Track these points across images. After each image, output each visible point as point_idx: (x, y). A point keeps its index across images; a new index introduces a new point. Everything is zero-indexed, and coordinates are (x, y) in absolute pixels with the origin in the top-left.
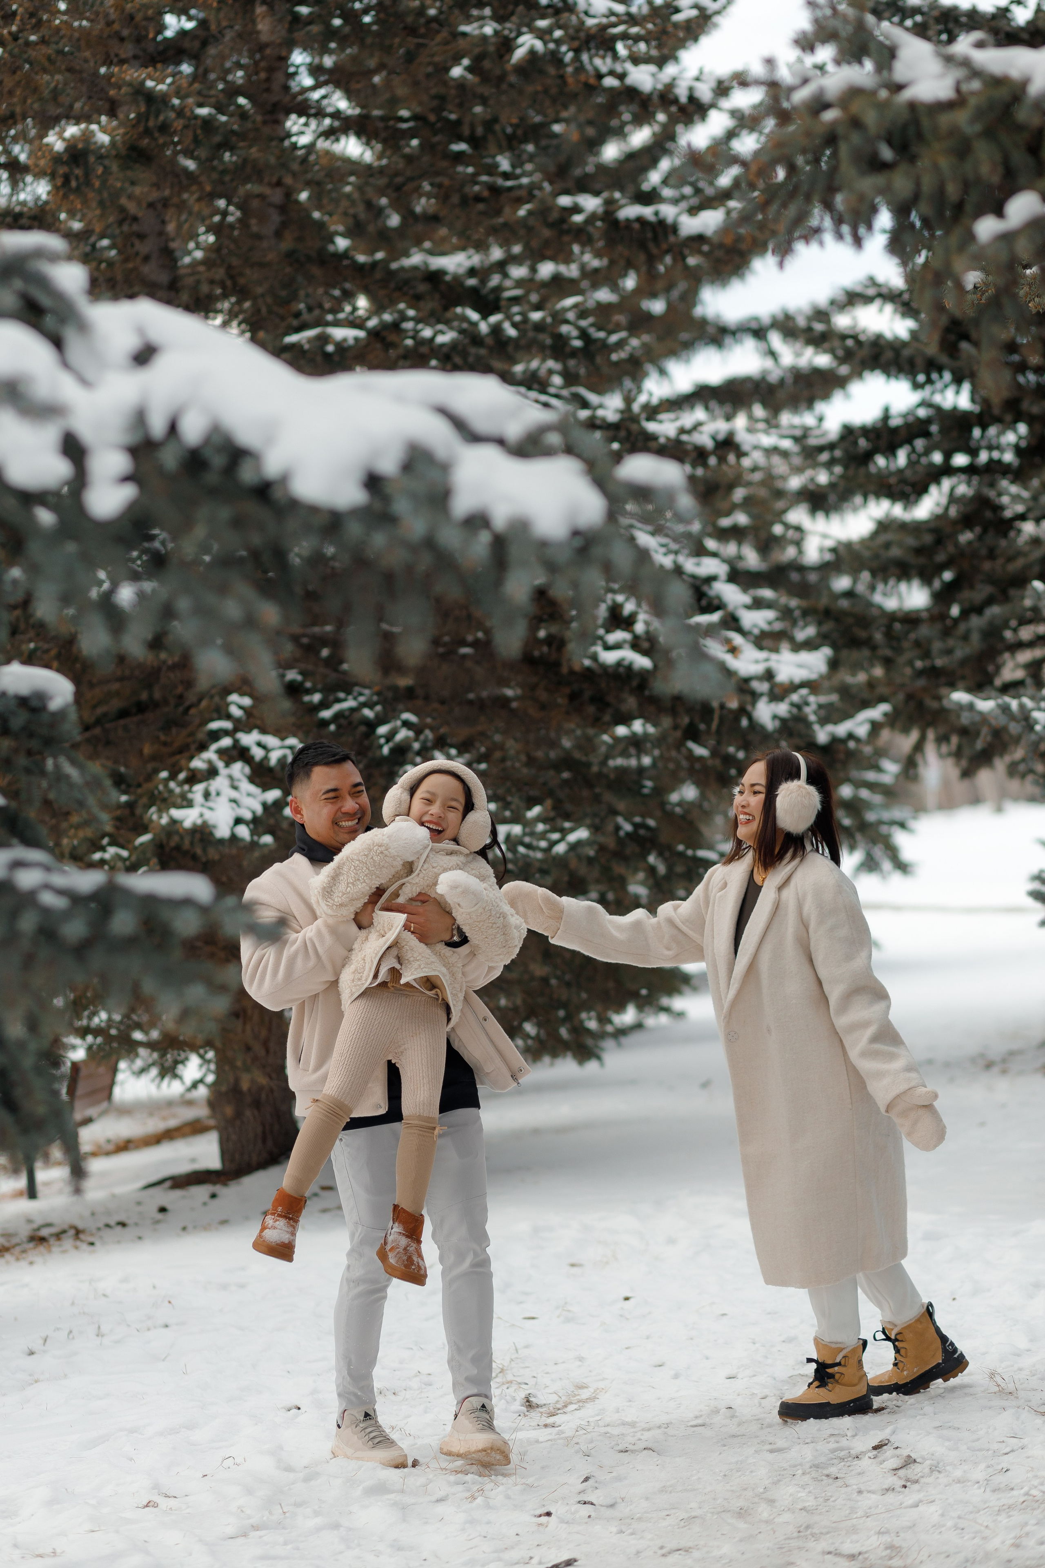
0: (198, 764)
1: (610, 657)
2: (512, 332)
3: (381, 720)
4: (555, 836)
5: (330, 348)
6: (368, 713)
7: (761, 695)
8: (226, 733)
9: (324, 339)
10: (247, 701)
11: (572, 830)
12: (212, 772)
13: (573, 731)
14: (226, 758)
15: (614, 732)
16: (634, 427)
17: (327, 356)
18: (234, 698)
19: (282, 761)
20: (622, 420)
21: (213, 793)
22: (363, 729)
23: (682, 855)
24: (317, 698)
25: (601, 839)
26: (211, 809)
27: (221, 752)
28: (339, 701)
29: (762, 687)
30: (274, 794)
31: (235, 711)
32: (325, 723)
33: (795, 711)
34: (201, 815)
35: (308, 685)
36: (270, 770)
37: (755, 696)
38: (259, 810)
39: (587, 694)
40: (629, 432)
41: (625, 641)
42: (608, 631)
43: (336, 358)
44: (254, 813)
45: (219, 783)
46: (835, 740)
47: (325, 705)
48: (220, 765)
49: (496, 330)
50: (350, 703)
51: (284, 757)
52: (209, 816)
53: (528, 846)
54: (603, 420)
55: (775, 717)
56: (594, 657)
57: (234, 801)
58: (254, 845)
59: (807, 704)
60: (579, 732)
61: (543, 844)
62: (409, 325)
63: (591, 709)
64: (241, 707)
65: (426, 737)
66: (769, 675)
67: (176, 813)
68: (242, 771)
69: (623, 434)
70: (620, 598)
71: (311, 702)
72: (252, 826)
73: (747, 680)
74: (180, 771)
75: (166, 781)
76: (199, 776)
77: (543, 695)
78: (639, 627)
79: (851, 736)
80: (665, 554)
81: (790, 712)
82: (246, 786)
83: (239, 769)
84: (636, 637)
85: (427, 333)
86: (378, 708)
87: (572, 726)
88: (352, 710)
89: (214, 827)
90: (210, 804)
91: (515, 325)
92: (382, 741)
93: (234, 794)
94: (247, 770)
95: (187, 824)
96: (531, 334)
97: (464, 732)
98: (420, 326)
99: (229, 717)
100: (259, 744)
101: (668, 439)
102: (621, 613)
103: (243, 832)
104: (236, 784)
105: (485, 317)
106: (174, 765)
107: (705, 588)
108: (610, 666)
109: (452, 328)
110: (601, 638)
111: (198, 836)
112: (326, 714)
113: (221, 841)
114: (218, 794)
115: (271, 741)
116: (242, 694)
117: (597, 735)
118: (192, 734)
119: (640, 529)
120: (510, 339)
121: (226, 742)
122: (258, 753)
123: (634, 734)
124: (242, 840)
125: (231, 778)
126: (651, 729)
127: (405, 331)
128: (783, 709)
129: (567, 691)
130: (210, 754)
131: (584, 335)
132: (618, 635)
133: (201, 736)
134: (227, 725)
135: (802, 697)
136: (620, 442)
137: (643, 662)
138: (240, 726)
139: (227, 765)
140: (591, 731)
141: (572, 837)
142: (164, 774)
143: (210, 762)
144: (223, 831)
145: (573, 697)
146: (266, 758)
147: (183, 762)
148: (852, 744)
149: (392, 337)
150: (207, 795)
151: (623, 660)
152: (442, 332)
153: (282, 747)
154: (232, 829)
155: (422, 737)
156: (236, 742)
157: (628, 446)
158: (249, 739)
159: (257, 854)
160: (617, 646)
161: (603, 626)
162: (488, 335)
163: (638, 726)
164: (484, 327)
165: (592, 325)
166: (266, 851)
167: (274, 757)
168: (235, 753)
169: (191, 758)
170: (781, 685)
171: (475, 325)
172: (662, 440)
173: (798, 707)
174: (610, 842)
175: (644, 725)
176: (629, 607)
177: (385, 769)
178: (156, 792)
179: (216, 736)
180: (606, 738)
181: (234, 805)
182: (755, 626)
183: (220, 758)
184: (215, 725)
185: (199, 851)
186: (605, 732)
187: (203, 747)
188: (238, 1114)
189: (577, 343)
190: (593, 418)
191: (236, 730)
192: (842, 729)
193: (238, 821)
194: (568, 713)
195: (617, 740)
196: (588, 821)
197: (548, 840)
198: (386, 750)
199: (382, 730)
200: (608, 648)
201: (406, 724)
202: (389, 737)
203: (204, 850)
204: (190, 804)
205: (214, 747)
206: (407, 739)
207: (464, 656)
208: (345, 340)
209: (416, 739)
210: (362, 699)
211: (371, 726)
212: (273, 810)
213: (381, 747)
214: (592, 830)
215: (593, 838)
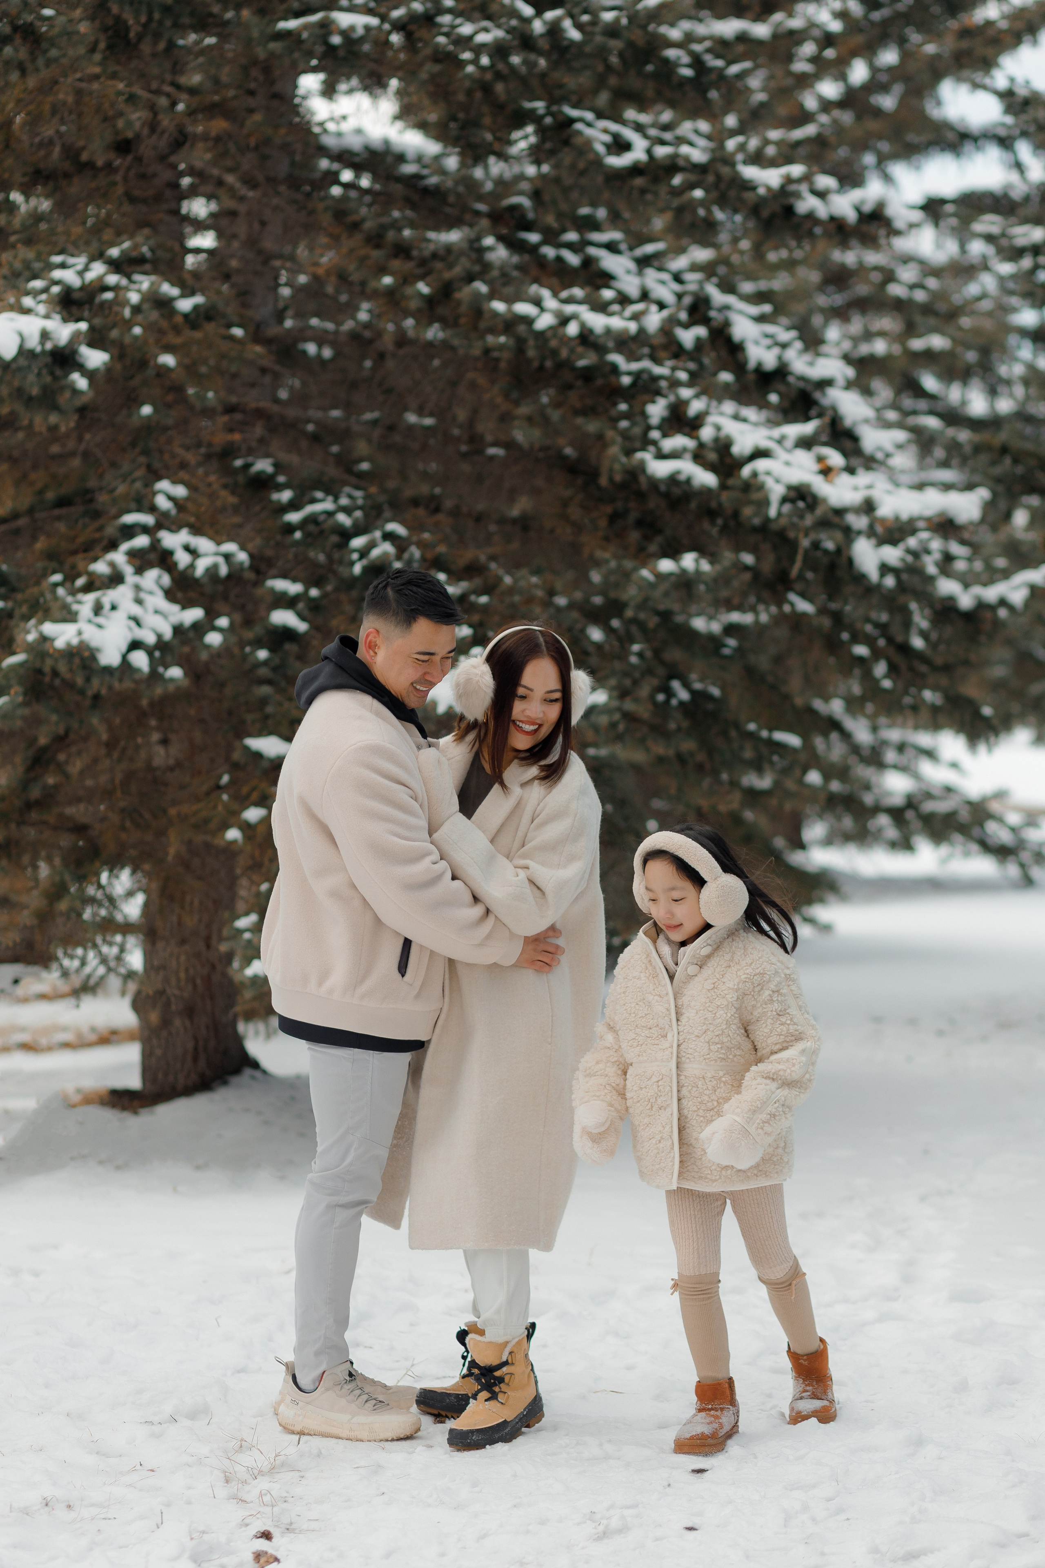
0: (100, 567)
1: (660, 469)
2: (575, 35)
3: (359, 530)
5: (336, 40)
6: (343, 519)
7: (859, 533)
8: (145, 529)
9: (326, 26)
10: (180, 491)
12: (116, 579)
13: (607, 562)
14: (138, 562)
15: (655, 567)
16: (725, 170)
17: (331, 49)
18: (164, 485)
19: (212, 571)
20: (712, 161)
21: (107, 606)
22: (335, 539)
23: (752, 736)
24: (286, 496)
25: (629, 705)
26: (100, 626)
27: (132, 554)
28: (314, 501)
29: (859, 522)
30: (195, 614)
31: (162, 502)
32: (290, 528)
33: (910, 559)
34: (80, 633)
35: (281, 479)
36: (196, 581)
37: (849, 534)
38: (168, 634)
39: (633, 516)
40: (719, 177)
41: (685, 450)
42: (665, 435)
43: (341, 53)
44: (159, 636)
45: (122, 594)
46: (981, 606)
47: (294, 505)
48: (128, 570)
49: (554, 30)
50: (328, 505)
51: (215, 567)
52: (92, 635)
54: (687, 159)
56: (642, 467)
57: (137, 621)
58: (154, 676)
59: (928, 552)
60: (613, 564)
62: (446, 19)
63: (634, 536)
64: (170, 498)
65: (412, 555)
66: (868, 507)
67: (48, 628)
68: (158, 582)
69: (710, 178)
70: (685, 393)
71: (279, 502)
72: (157, 654)
73: (840, 512)
74: (79, 575)
75: (56, 585)
76: (97, 583)
77: (575, 512)
78: (707, 433)
79: (1003, 602)
80: (769, 347)
81: (903, 560)
82: (158, 601)
83: (153, 577)
84: (701, 445)
85: (466, 29)
86: (358, 514)
87: (607, 555)
88: (330, 514)
89: (98, 650)
90: (100, 620)
91: (578, 26)
92: (355, 556)
93: (136, 610)
94: (166, 580)
95: (60, 644)
96: (599, 39)
97: (469, 555)
98: (458, 21)
99: (152, 509)
100: (187, 548)
101: (769, 189)
102: (685, 413)
103: (140, 660)
104: (143, 595)
105: (539, 13)
106: (73, 567)
107: (817, 395)
108: (661, 481)
109: (499, 26)
110: (654, 443)
111: (77, 661)
112: (294, 517)
113: (108, 670)
114: (114, 608)
115: (204, 544)
116: (175, 482)
117: (636, 569)
118: (101, 529)
119: (741, 312)
120: (572, 43)
121: (142, 541)
122: (182, 559)
123: (684, 571)
124: (138, 670)
125: (138, 588)
126: (705, 566)
127: (441, 26)
128: (892, 554)
129: (609, 509)
130: (119, 557)
131: (697, 62)
132: (678, 441)
133: (110, 531)
134: (148, 519)
135: (921, 541)
136: (707, 190)
137: (706, 478)
138: (165, 522)
139: (140, 571)
140: (628, 564)
142: (57, 578)
143: (112, 565)
144: (110, 657)
145: (614, 518)
146: (192, 566)
147: (81, 565)
148: (1003, 613)
149: (422, 33)
150: (98, 609)
151: (678, 472)
152: (486, 30)
153: (217, 554)
154: (124, 657)
155: (406, 556)
156: (155, 544)
157: (714, 194)
158: (172, 540)
159: (159, 691)
160: (675, 455)
161: (659, 428)
162: (542, 36)
163: (689, 561)
164: (538, 27)
165: (708, 51)
166: (171, 688)
167: (202, 565)
168: (152, 556)
169: (95, 559)
170: (883, 521)
171: (528, 21)
172: (762, 191)
173: (915, 554)
174: (644, 711)
175: (697, 561)
176: (696, 406)
177: (355, 593)
178: (41, 600)
179: (129, 532)
180: (645, 573)
181: (132, 624)
182: (880, 449)
183: (129, 562)
184: (130, 518)
185: (80, 681)
186: (644, 565)
187: (113, 546)
188: (166, 1022)
189: (687, 72)
190: (675, 156)
191: (159, 526)
192: (991, 593)
193: (135, 645)
194: (607, 539)
195: (661, 577)
196: (613, 682)
198: (357, 569)
199: (358, 542)
200: (661, 456)
201: (388, 537)
202: (364, 553)
203: (88, 679)
204: (70, 617)
205: (125, 547)
206: (385, 554)
207: (492, 458)
208: (352, 28)
209: (399, 557)
210: (344, 501)
211: (346, 535)
212: (191, 635)
213: (352, 563)
214: (615, 694)
215: (615, 703)
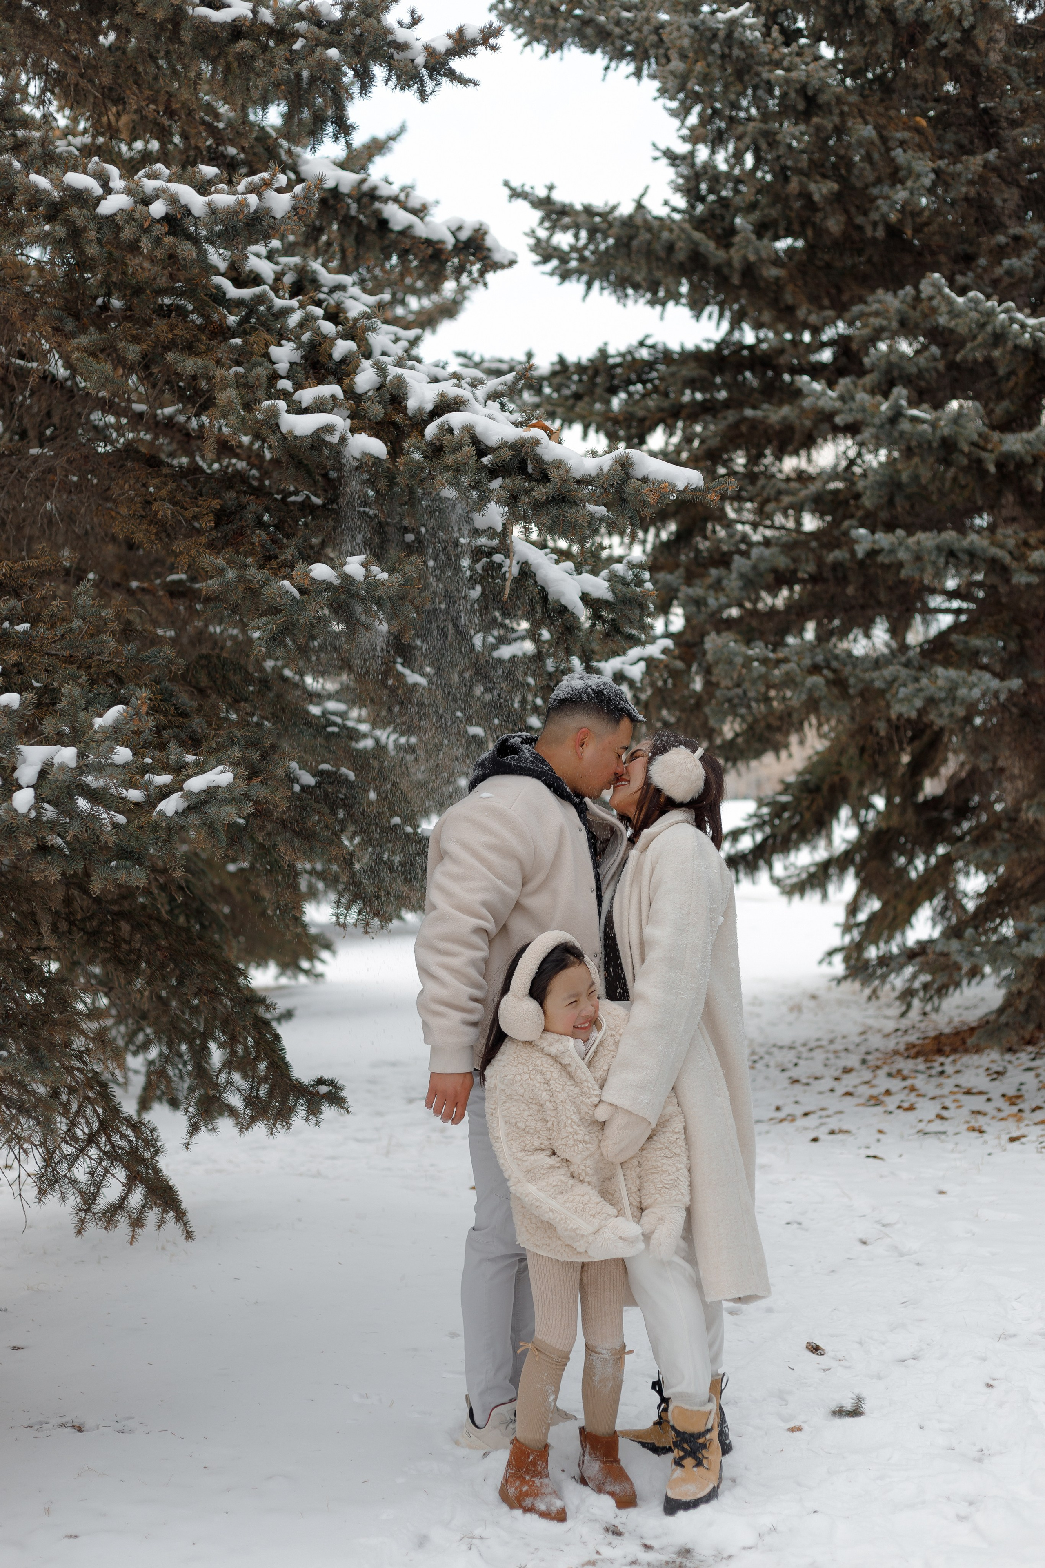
1: (300, 425)
4: (164, 779)
11: (201, 768)
25: (259, 791)
41: (334, 402)
42: (301, 384)
53: (94, 796)
55: (585, 598)
61: (135, 795)
78: (364, 380)
87: (220, 562)
108: (303, 440)
117: (266, 582)
123: (348, 580)
132: (322, 391)
141: (196, 784)
160: (318, 408)
163: (353, 566)
175: (364, 565)
196: (236, 753)
197: (145, 787)
200: (299, 410)
214: (243, 772)
215: (242, 787)
